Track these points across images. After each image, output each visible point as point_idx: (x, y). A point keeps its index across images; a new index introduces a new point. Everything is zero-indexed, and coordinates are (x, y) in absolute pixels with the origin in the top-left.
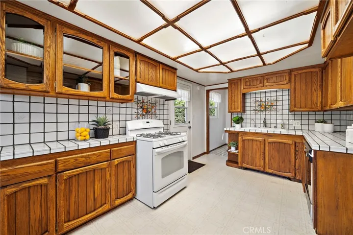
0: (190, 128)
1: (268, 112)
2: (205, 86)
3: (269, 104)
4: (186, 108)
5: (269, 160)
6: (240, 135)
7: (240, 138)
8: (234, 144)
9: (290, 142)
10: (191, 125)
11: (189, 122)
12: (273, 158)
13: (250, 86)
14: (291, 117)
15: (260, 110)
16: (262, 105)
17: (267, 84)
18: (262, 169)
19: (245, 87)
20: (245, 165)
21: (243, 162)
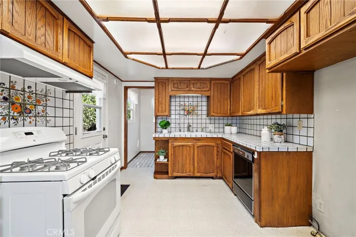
0: (105, 137)
1: (190, 117)
2: (122, 81)
3: (192, 109)
4: (100, 108)
5: (198, 163)
6: (170, 141)
7: (170, 144)
8: (163, 152)
9: (213, 144)
10: (106, 133)
11: (104, 129)
12: (201, 162)
13: (178, 89)
14: (208, 121)
15: (184, 114)
16: (185, 109)
17: (193, 89)
18: (192, 175)
19: (173, 89)
20: (175, 174)
21: (173, 171)
